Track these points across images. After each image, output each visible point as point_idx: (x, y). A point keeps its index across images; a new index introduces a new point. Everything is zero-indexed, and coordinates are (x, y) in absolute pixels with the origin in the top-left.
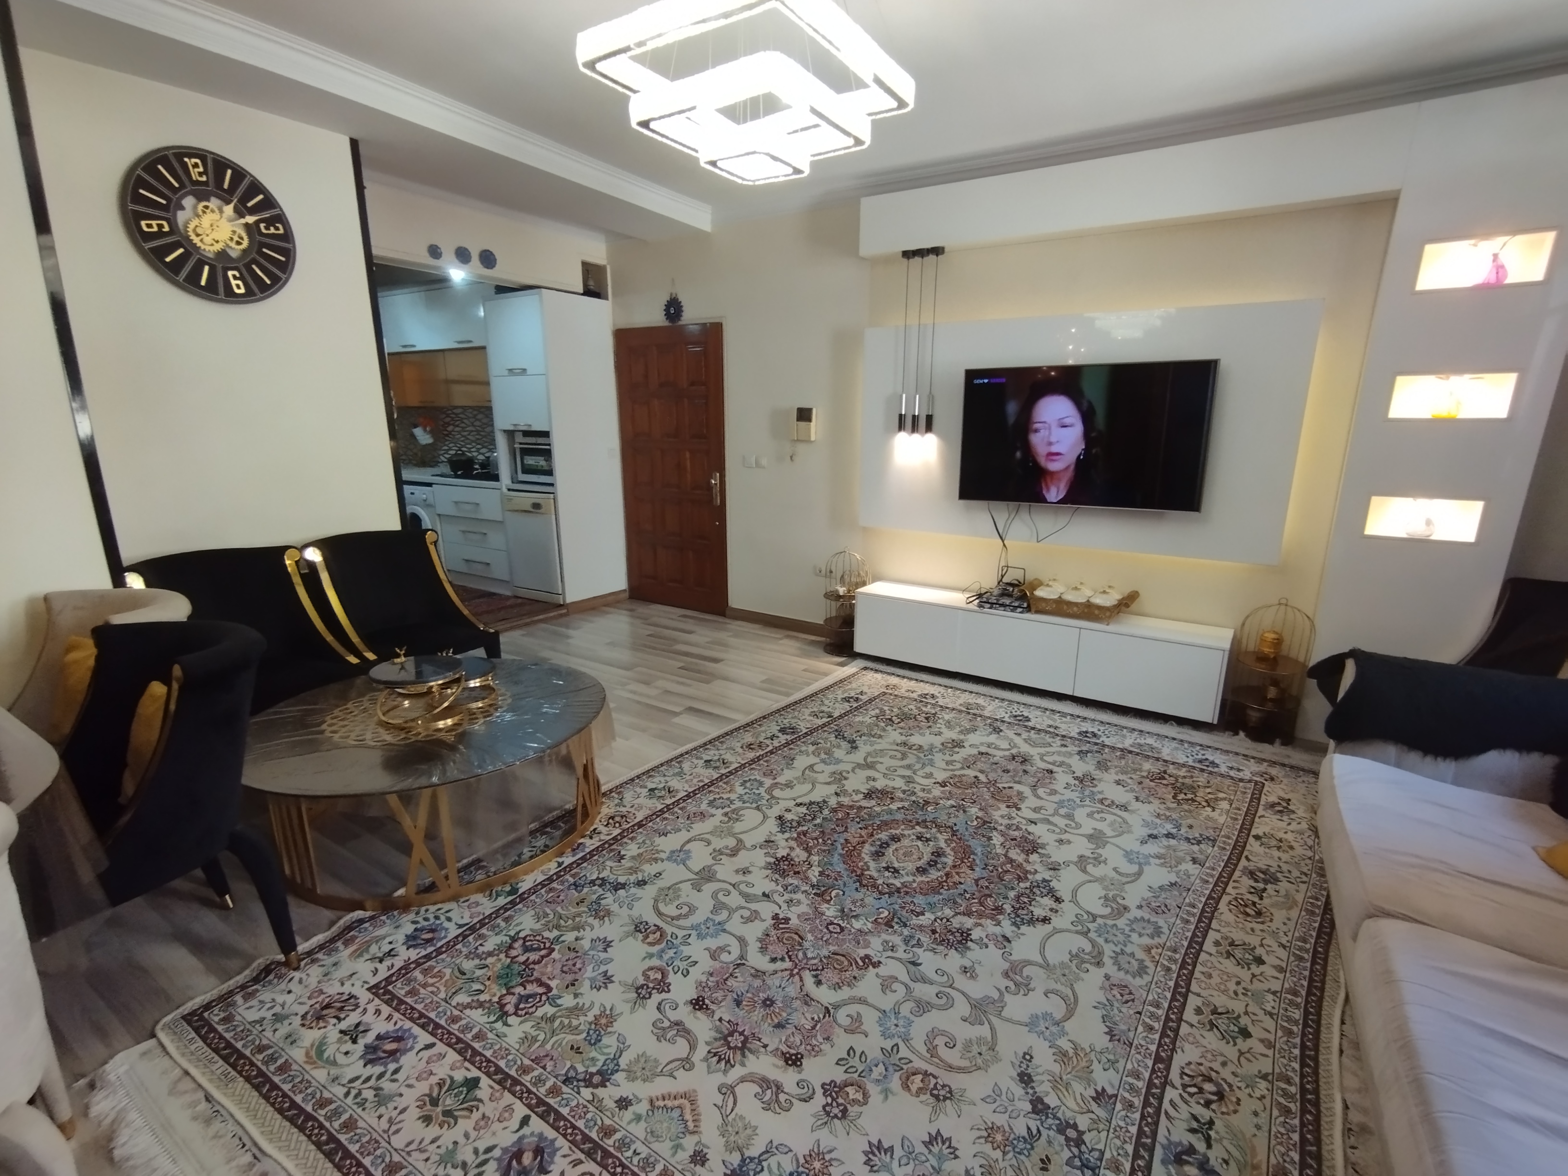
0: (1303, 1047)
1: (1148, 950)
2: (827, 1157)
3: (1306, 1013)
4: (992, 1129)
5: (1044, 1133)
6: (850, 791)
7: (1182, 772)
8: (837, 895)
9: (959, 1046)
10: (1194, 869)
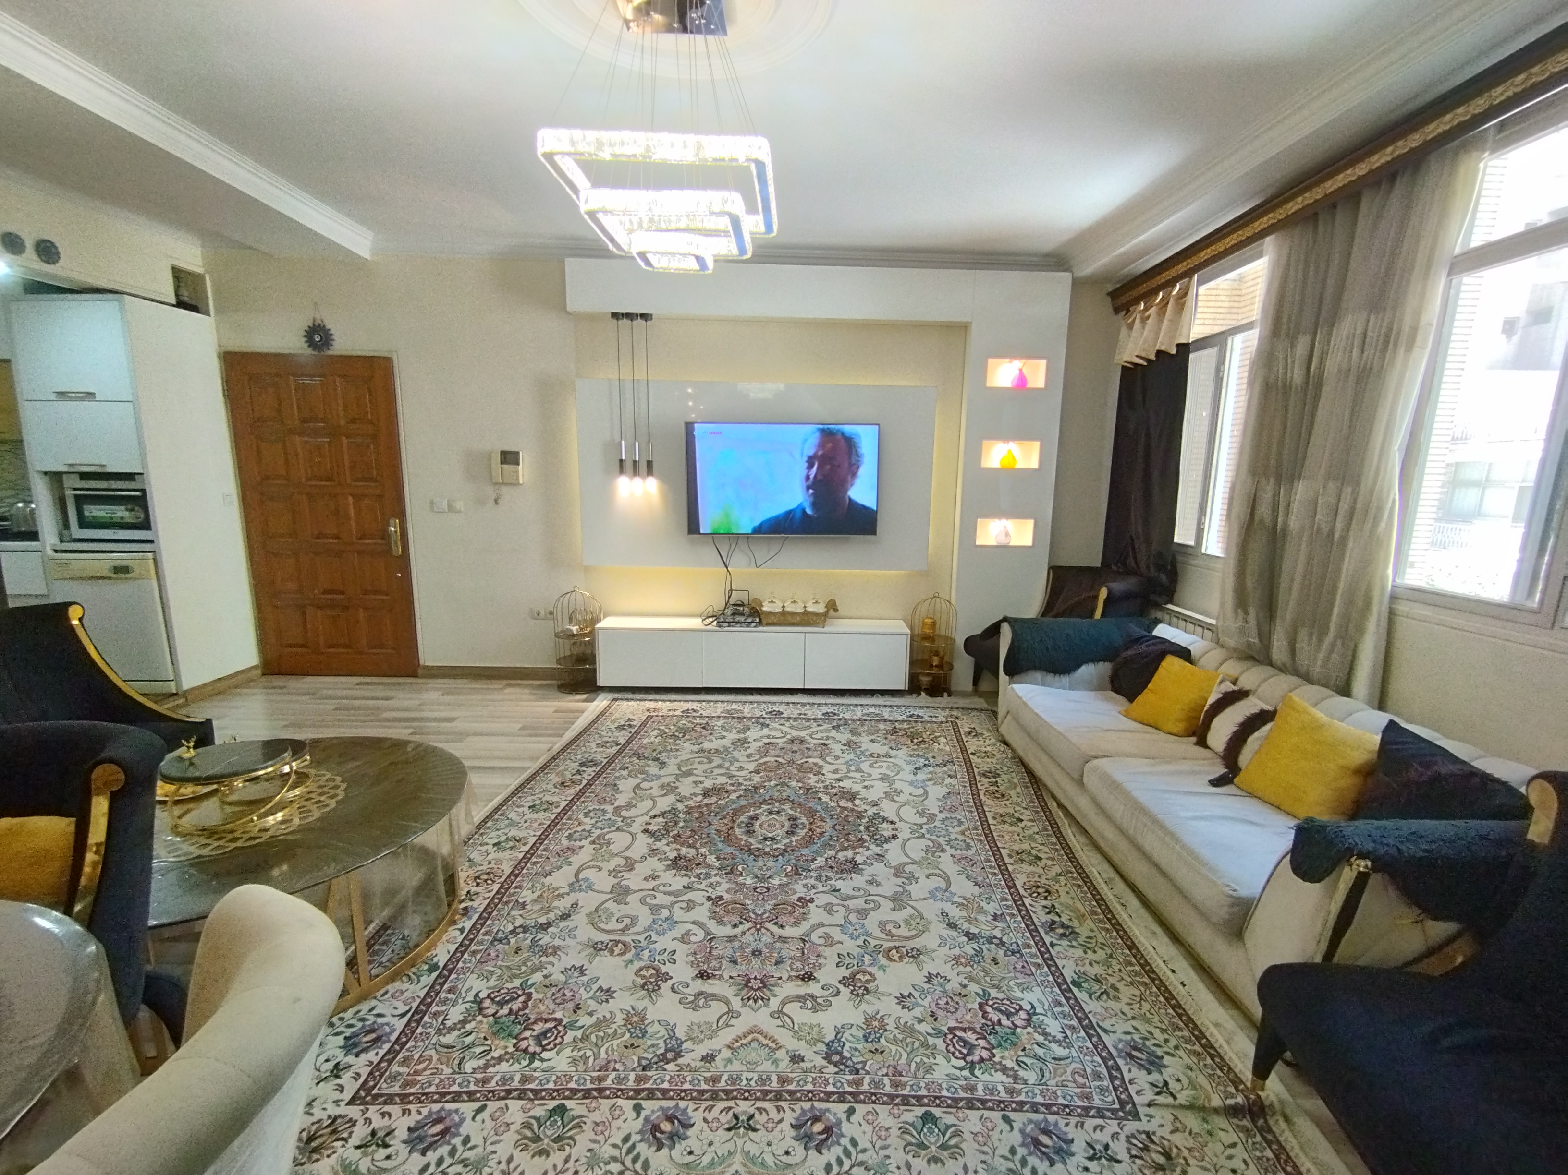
0: (1067, 854)
1: (963, 833)
2: (878, 1017)
3: (1058, 838)
4: (956, 959)
5: (983, 947)
6: (688, 795)
7: (905, 725)
8: (743, 869)
9: (902, 925)
10: (953, 781)
